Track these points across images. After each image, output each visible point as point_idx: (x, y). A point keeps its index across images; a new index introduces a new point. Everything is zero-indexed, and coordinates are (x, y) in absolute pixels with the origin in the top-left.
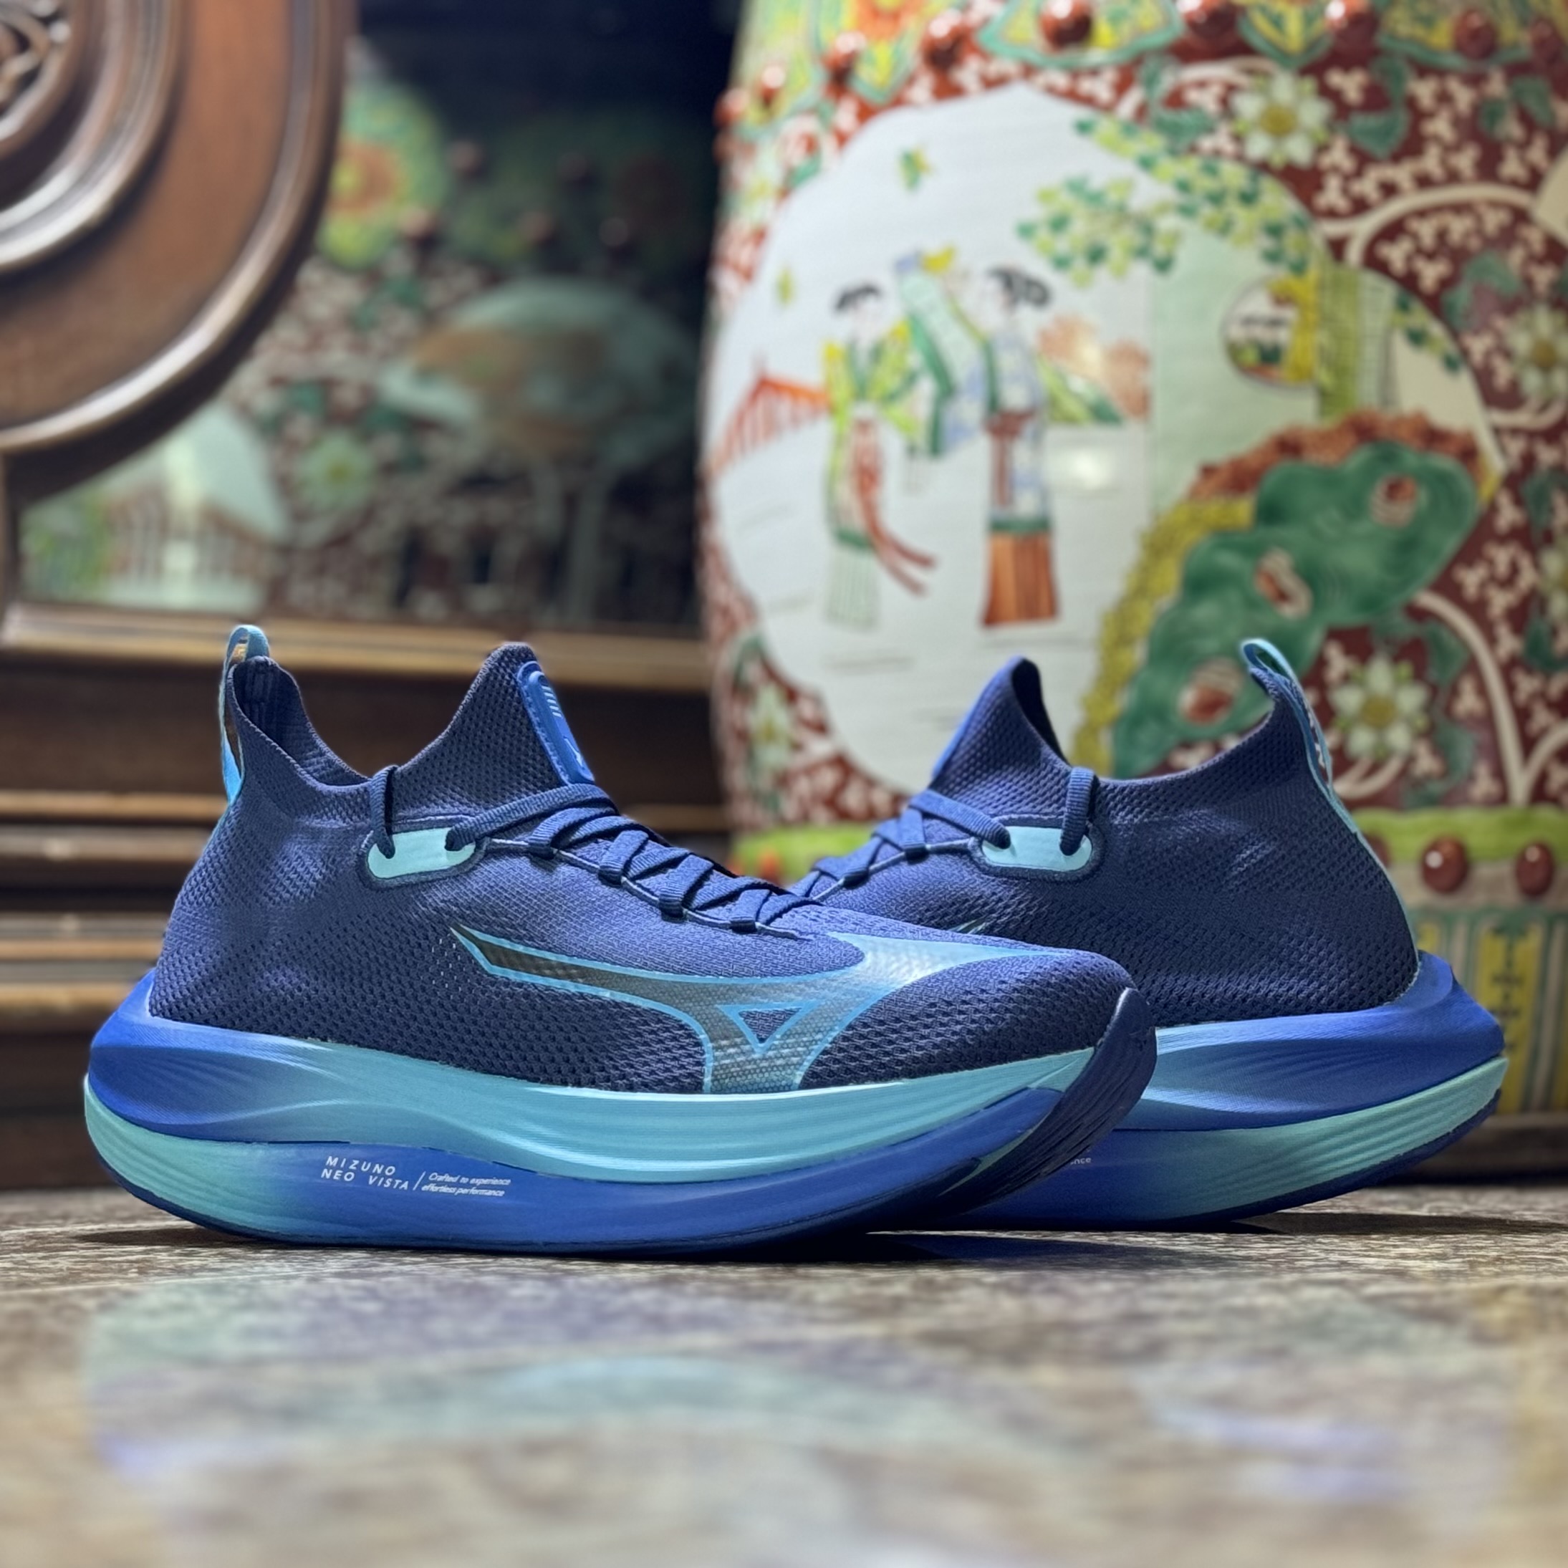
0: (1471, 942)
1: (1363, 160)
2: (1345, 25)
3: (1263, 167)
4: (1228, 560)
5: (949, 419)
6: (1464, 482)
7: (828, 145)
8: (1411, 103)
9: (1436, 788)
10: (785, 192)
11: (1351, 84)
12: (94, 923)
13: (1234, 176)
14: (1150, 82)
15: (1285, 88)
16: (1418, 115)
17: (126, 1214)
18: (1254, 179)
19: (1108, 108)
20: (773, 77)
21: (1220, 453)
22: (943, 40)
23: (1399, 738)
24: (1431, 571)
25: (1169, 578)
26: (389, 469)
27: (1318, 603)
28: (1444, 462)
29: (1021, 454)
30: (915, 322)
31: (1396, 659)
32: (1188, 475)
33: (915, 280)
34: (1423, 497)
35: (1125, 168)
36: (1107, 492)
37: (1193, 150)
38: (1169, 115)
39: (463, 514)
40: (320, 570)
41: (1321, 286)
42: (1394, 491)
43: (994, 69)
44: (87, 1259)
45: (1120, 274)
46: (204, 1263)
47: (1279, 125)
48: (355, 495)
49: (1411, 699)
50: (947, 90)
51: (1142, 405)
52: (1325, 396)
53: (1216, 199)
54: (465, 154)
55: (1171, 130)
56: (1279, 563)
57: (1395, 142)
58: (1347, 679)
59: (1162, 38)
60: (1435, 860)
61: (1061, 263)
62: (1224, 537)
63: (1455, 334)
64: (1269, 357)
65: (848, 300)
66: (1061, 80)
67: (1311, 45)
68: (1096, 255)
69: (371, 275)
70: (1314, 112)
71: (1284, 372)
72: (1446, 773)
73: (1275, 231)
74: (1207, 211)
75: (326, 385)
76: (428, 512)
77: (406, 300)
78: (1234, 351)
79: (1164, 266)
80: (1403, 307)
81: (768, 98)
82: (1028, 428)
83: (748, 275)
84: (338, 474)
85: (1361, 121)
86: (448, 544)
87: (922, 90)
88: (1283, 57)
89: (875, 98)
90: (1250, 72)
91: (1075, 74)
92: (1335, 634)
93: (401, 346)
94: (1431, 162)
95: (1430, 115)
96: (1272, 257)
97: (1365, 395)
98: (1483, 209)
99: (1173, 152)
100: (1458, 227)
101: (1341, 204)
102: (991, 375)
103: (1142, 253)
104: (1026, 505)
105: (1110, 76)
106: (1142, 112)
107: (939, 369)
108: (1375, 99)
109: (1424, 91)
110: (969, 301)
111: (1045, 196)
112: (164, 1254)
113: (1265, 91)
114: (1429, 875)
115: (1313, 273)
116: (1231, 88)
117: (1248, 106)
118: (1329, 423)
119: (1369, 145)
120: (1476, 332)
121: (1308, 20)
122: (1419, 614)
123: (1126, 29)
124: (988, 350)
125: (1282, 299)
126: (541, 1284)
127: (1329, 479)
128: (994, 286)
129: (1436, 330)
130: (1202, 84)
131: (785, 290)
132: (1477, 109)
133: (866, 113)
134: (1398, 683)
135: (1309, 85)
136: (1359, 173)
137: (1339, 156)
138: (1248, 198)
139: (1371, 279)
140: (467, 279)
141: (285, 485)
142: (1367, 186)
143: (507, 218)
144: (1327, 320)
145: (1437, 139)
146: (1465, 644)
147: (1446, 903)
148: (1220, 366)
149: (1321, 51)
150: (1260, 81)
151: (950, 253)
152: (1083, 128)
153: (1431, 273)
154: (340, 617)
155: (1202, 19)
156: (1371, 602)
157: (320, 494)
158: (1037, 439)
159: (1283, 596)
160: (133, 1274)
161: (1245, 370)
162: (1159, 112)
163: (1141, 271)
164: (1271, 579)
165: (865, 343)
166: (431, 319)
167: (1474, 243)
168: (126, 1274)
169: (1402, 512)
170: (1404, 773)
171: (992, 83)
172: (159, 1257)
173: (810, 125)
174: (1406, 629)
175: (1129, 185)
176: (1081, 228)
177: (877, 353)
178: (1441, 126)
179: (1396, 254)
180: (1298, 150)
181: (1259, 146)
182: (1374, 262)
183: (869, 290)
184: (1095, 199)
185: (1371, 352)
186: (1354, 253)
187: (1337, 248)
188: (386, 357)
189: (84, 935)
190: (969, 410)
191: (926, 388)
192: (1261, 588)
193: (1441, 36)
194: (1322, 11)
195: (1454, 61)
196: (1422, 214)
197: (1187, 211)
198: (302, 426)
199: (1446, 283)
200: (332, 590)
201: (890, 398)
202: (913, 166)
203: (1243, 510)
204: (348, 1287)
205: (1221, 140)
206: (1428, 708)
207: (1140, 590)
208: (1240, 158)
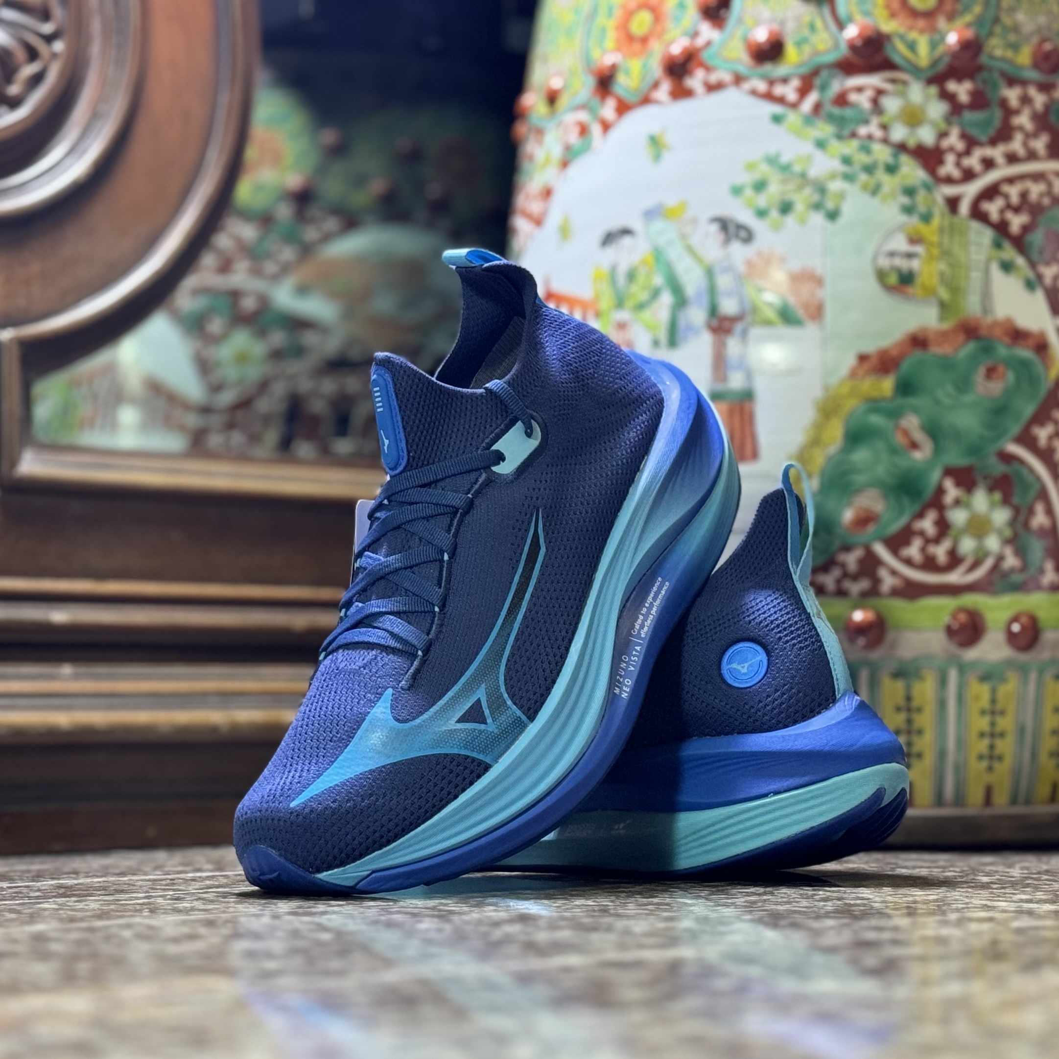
0: (1040, 684)
1: (971, 143)
2: (957, 48)
3: (902, 147)
4: (876, 420)
5: (682, 323)
6: (1039, 367)
7: (596, 129)
8: (1004, 103)
9: (1017, 578)
10: (565, 164)
11: (962, 90)
12: (83, 669)
13: (882, 153)
14: (823, 88)
15: (917, 92)
16: (1009, 112)
17: (117, 871)
18: (895, 156)
19: (794, 106)
20: (556, 83)
21: (871, 347)
22: (677, 57)
23: (993, 543)
24: (1016, 429)
25: (836, 432)
26: (277, 355)
27: (938, 450)
28: (1025, 353)
29: (733, 346)
30: (658, 254)
31: (991, 489)
32: (850, 361)
33: (658, 225)
34: (1011, 377)
35: (807, 148)
36: (792, 372)
37: (854, 135)
38: (836, 111)
39: (329, 386)
40: (230, 426)
41: (941, 230)
42: (991, 372)
43: (713, 78)
44: (109, 903)
45: (803, 221)
46: (192, 905)
47: (913, 118)
48: (254, 372)
49: (1001, 516)
50: (681, 93)
51: (817, 312)
52: (943, 306)
53: (869, 169)
54: (329, 136)
55: (839, 122)
56: (912, 422)
57: (992, 132)
58: (957, 502)
59: (832, 57)
60: (1016, 628)
61: (762, 213)
62: (874, 404)
63: (1033, 265)
64: (906, 279)
65: (609, 239)
66: (762, 86)
67: (935, 63)
68: (786, 208)
69: (266, 220)
70: (937, 109)
71: (915, 290)
72: (1024, 568)
73: (910, 192)
74: (863, 177)
75: (235, 295)
76: (305, 385)
77: (291, 238)
78: (881, 275)
79: (833, 215)
80: (998, 245)
81: (552, 98)
82: (739, 327)
83: (538, 221)
84: (242, 359)
85: (969, 116)
86: (318, 407)
87: (663, 92)
88: (915, 70)
89: (630, 98)
90: (893, 81)
91: (771, 82)
92: (949, 472)
93: (285, 269)
94: (1017, 145)
95: (1017, 112)
96: (908, 210)
97: (972, 306)
98: (1052, 178)
99: (840, 137)
100: (1036, 190)
101: (956, 173)
102: (712, 290)
103: (817, 206)
104: (736, 381)
105: (795, 83)
106: (817, 108)
107: (676, 288)
108: (979, 101)
109: (1012, 95)
110: (695, 240)
111: (750, 167)
112: (159, 898)
113: (903, 94)
114: (1011, 637)
115: (936, 221)
116: (880, 92)
117: (891, 104)
118: (946, 326)
119: (974, 132)
120: (1048, 263)
121: (933, 45)
122: (1007, 458)
123: (807, 50)
124: (710, 273)
125: (915, 239)
126: (436, 920)
127: (947, 365)
128: (714, 228)
129: (1020, 261)
130: (860, 90)
131: (565, 232)
132: (1047, 108)
133: (623, 108)
134: (992, 505)
135: (934, 90)
136: (967, 152)
137: (954, 140)
138: (891, 169)
139: (975, 225)
140: (332, 224)
141: (204, 366)
142: (973, 161)
143: (360, 181)
144: (946, 254)
145: (1021, 128)
146: (1038, 479)
147: (1023, 657)
148: (873, 286)
149: (941, 67)
150: (900, 87)
151: (683, 206)
152: (777, 119)
153: (1016, 222)
154: (243, 458)
155: (859, 43)
156: (975, 450)
157: (230, 373)
158: (744, 334)
159: (914, 445)
160: (146, 913)
161: (889, 288)
162: (829, 108)
163: (818, 219)
164: (906, 433)
165: (623, 269)
166: (306, 251)
167: (1046, 201)
168: (141, 913)
169: (996, 387)
170: (996, 567)
171: (713, 88)
172: (158, 901)
173: (583, 116)
174: (998, 468)
175: (809, 159)
176: (774, 189)
177: (631, 276)
178: (1024, 120)
179: (993, 208)
180: (926, 136)
181: (899, 133)
182: (978, 214)
183: (626, 232)
184: (785, 168)
185: (976, 275)
186: (964, 208)
187: (953, 204)
188: (276, 278)
189: (77, 677)
190: (697, 315)
191: (667, 299)
192: (899, 439)
193: (1024, 57)
194: (943, 39)
195: (1033, 75)
196: (1011, 180)
197: (849, 178)
198: (216, 326)
199: (1026, 229)
200: (237, 438)
201: (641, 307)
202: (656, 143)
203: (887, 385)
204: (303, 923)
205: (873, 128)
206: (1012, 523)
207: (815, 441)
208: (885, 141)
